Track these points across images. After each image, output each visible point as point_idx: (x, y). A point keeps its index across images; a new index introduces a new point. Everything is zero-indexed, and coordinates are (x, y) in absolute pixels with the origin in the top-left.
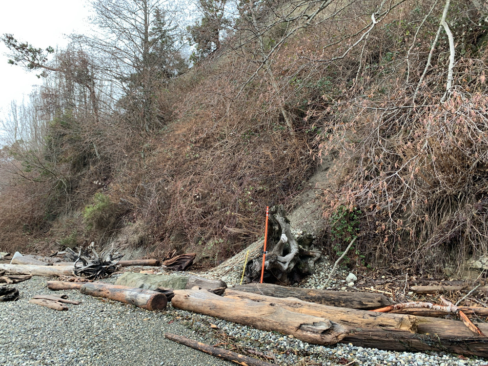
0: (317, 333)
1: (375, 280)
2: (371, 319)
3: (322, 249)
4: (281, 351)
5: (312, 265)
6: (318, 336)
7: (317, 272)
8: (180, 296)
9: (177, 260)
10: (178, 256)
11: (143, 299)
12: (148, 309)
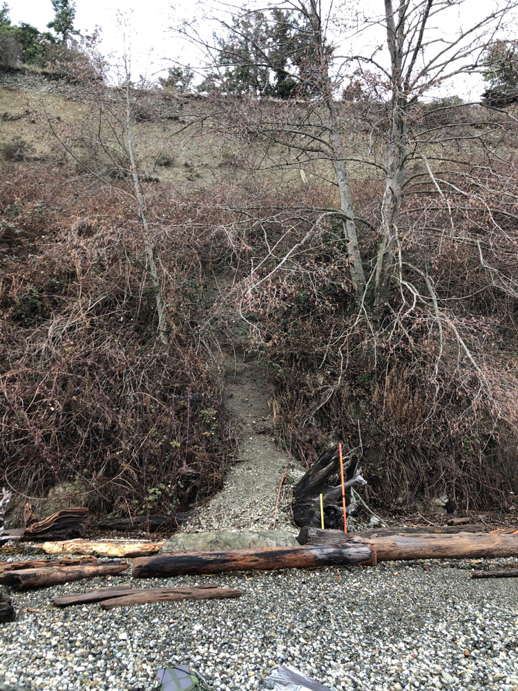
8: (382, 545)
9: (55, 522)
10: (57, 514)
11: (359, 554)
12: (371, 565)
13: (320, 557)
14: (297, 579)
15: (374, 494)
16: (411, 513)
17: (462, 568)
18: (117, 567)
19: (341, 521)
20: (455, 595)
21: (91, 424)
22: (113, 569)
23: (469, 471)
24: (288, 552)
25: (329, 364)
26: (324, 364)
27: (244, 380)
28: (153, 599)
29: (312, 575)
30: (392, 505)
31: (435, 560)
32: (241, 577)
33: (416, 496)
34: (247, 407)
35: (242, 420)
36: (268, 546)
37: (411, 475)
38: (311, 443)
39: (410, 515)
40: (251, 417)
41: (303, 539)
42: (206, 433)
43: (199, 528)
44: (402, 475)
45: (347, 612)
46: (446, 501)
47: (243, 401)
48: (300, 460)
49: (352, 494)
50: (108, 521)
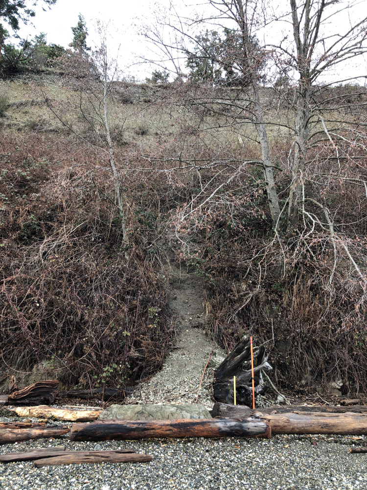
8: (278, 421)
9: (32, 391)
10: (33, 385)
11: (256, 428)
12: (266, 437)
13: (224, 429)
14: (201, 448)
15: (282, 376)
16: (311, 394)
17: (344, 444)
18: (59, 431)
19: (250, 398)
20: (334, 468)
21: (66, 317)
22: (56, 433)
23: (359, 361)
24: (197, 424)
25: (251, 275)
26: (247, 275)
27: (186, 286)
28: (77, 460)
29: (216, 445)
30: (296, 386)
31: (323, 436)
32: (157, 443)
33: (316, 379)
34: (186, 307)
35: (182, 317)
36: (183, 417)
37: (312, 363)
38: (233, 336)
39: (310, 395)
40: (189, 315)
41: (216, 413)
42: (151, 325)
43: (140, 400)
44: (305, 362)
45: (236, 481)
46: (341, 384)
47: (184, 302)
48: (224, 349)
49: (261, 377)
50: (74, 392)
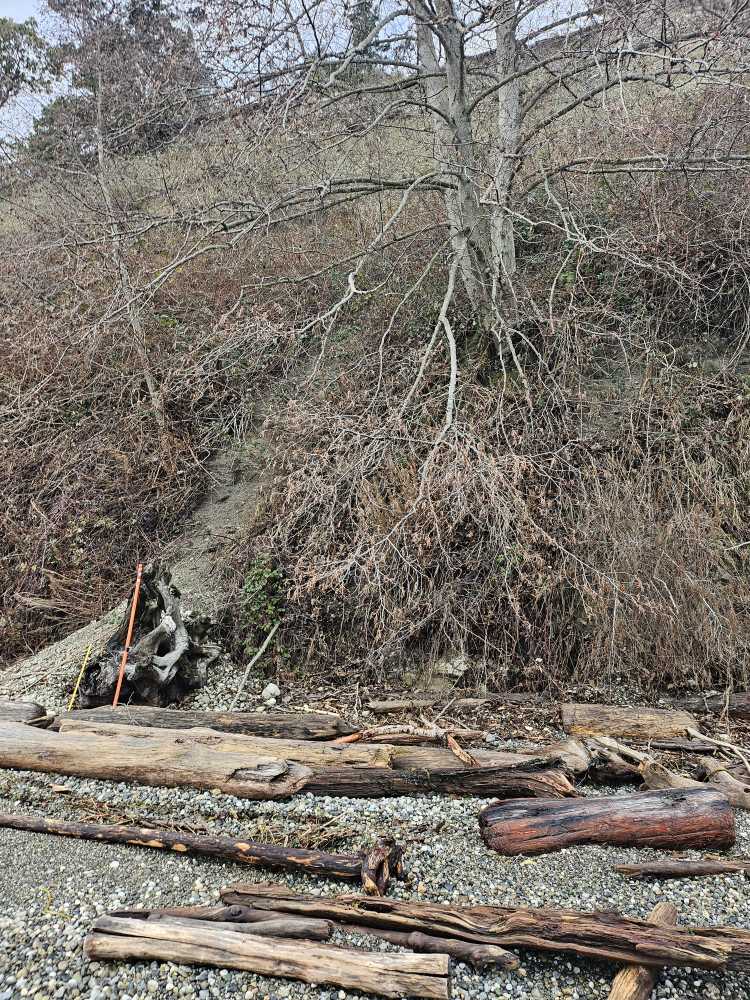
0: (263, 781)
1: (308, 694)
2: (335, 754)
3: (220, 643)
4: (210, 815)
5: (203, 671)
6: (265, 787)
7: (211, 681)
46: (464, 667)
47: (237, 505)
